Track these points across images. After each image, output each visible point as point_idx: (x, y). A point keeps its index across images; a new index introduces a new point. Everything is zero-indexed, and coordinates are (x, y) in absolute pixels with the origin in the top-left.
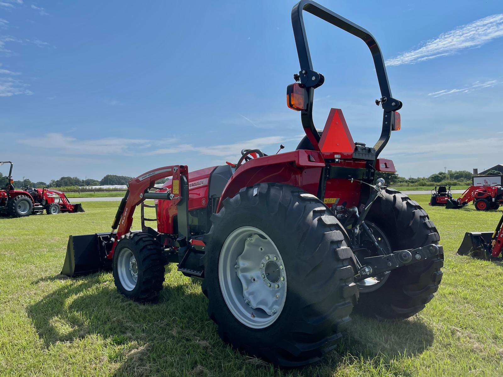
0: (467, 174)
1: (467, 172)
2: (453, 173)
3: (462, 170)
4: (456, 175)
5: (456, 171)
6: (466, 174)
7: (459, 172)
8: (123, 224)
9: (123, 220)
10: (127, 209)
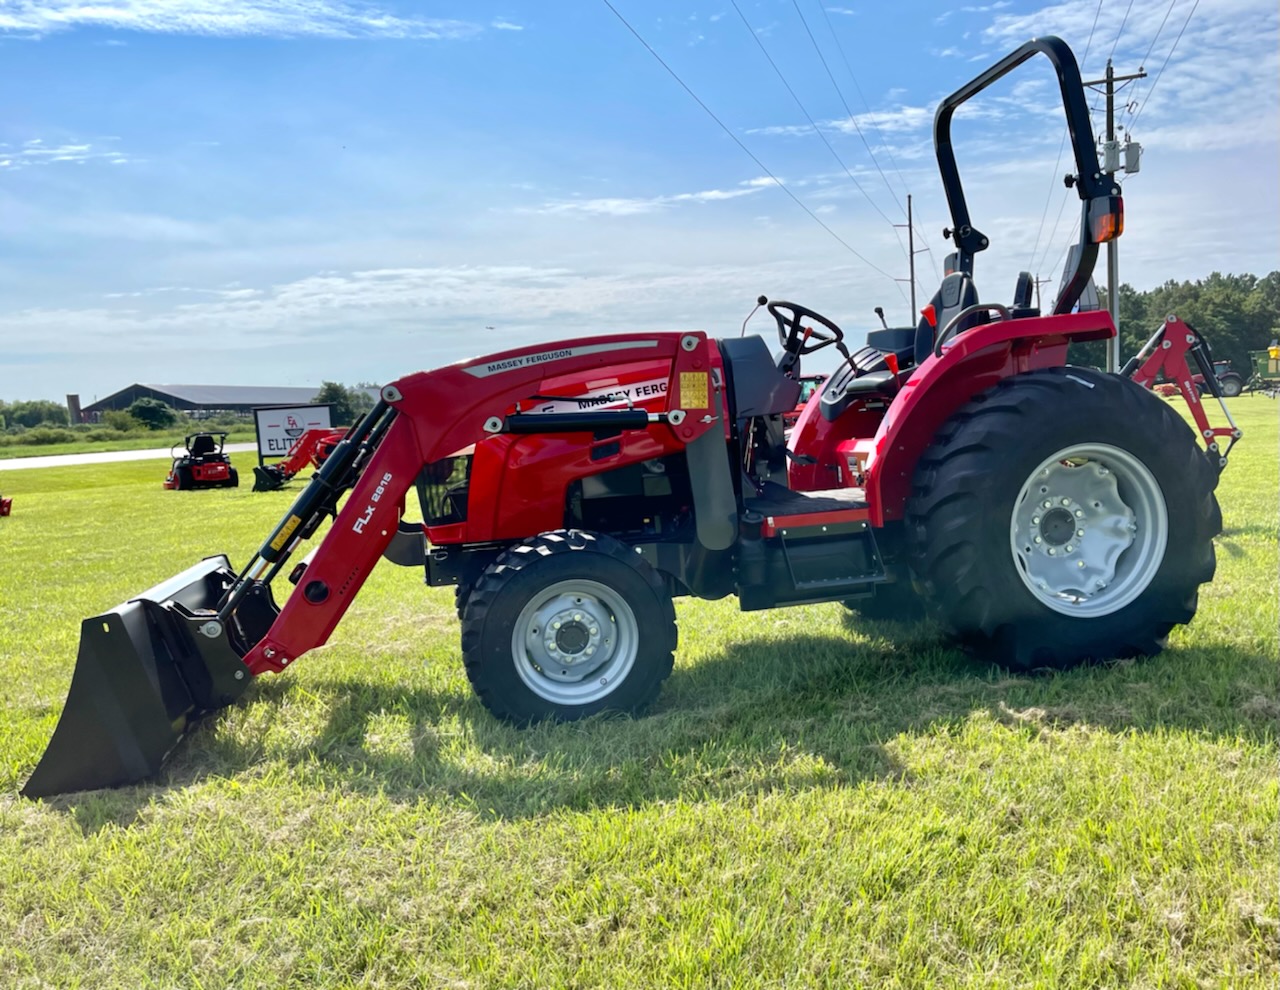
0: (53, 409)
1: (51, 405)
2: (12, 408)
3: (36, 399)
4: (19, 413)
5: (17, 402)
6: (49, 410)
7: (28, 404)
8: (360, 532)
9: (360, 520)
10: (385, 478)
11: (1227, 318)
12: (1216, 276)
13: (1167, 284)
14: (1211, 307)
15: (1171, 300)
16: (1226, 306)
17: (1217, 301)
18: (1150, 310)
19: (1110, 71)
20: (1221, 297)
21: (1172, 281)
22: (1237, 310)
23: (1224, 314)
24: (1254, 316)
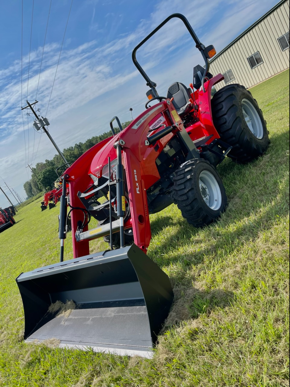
8: (139, 193)
9: (137, 189)
10: (135, 172)
11: (73, 157)
12: (65, 149)
13: (55, 156)
14: (68, 156)
15: (59, 159)
16: (71, 155)
17: (69, 154)
18: (56, 163)
19: (28, 103)
20: (69, 153)
21: (56, 155)
22: (74, 155)
23: (72, 157)
24: (78, 154)
